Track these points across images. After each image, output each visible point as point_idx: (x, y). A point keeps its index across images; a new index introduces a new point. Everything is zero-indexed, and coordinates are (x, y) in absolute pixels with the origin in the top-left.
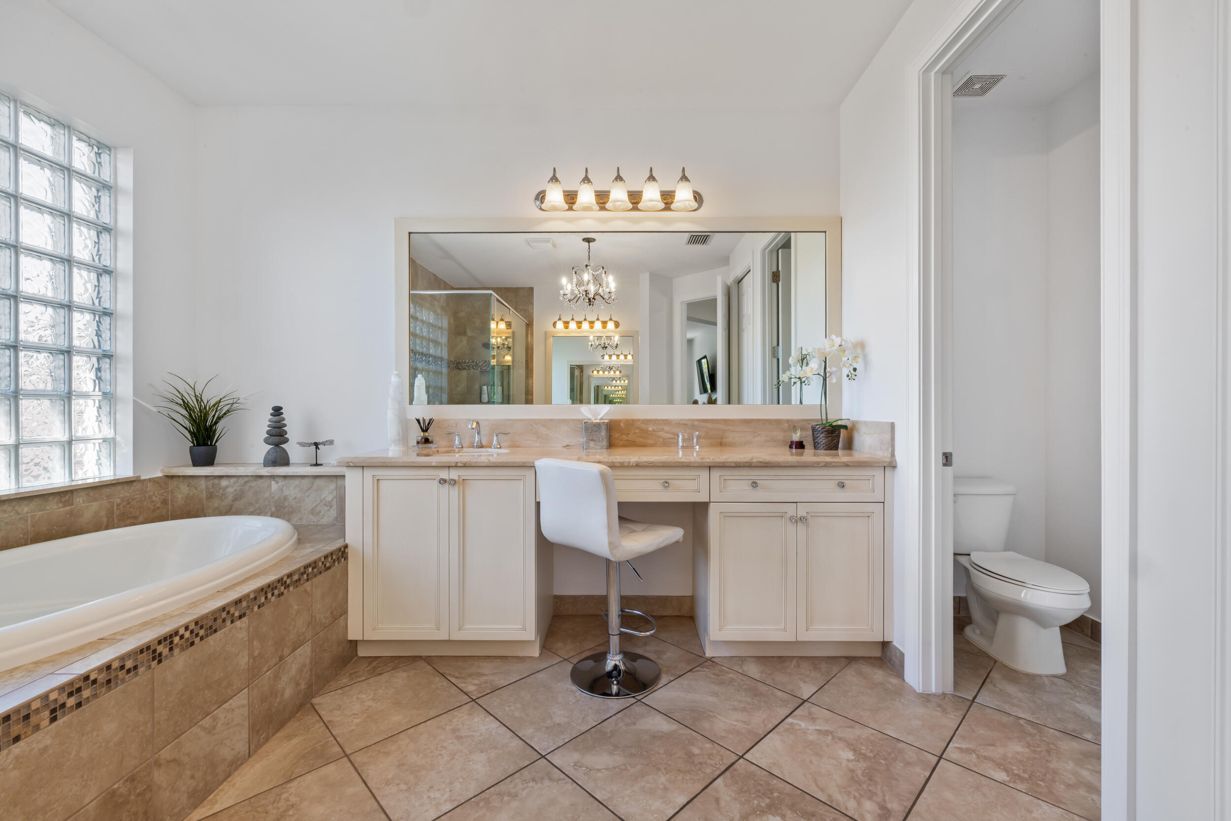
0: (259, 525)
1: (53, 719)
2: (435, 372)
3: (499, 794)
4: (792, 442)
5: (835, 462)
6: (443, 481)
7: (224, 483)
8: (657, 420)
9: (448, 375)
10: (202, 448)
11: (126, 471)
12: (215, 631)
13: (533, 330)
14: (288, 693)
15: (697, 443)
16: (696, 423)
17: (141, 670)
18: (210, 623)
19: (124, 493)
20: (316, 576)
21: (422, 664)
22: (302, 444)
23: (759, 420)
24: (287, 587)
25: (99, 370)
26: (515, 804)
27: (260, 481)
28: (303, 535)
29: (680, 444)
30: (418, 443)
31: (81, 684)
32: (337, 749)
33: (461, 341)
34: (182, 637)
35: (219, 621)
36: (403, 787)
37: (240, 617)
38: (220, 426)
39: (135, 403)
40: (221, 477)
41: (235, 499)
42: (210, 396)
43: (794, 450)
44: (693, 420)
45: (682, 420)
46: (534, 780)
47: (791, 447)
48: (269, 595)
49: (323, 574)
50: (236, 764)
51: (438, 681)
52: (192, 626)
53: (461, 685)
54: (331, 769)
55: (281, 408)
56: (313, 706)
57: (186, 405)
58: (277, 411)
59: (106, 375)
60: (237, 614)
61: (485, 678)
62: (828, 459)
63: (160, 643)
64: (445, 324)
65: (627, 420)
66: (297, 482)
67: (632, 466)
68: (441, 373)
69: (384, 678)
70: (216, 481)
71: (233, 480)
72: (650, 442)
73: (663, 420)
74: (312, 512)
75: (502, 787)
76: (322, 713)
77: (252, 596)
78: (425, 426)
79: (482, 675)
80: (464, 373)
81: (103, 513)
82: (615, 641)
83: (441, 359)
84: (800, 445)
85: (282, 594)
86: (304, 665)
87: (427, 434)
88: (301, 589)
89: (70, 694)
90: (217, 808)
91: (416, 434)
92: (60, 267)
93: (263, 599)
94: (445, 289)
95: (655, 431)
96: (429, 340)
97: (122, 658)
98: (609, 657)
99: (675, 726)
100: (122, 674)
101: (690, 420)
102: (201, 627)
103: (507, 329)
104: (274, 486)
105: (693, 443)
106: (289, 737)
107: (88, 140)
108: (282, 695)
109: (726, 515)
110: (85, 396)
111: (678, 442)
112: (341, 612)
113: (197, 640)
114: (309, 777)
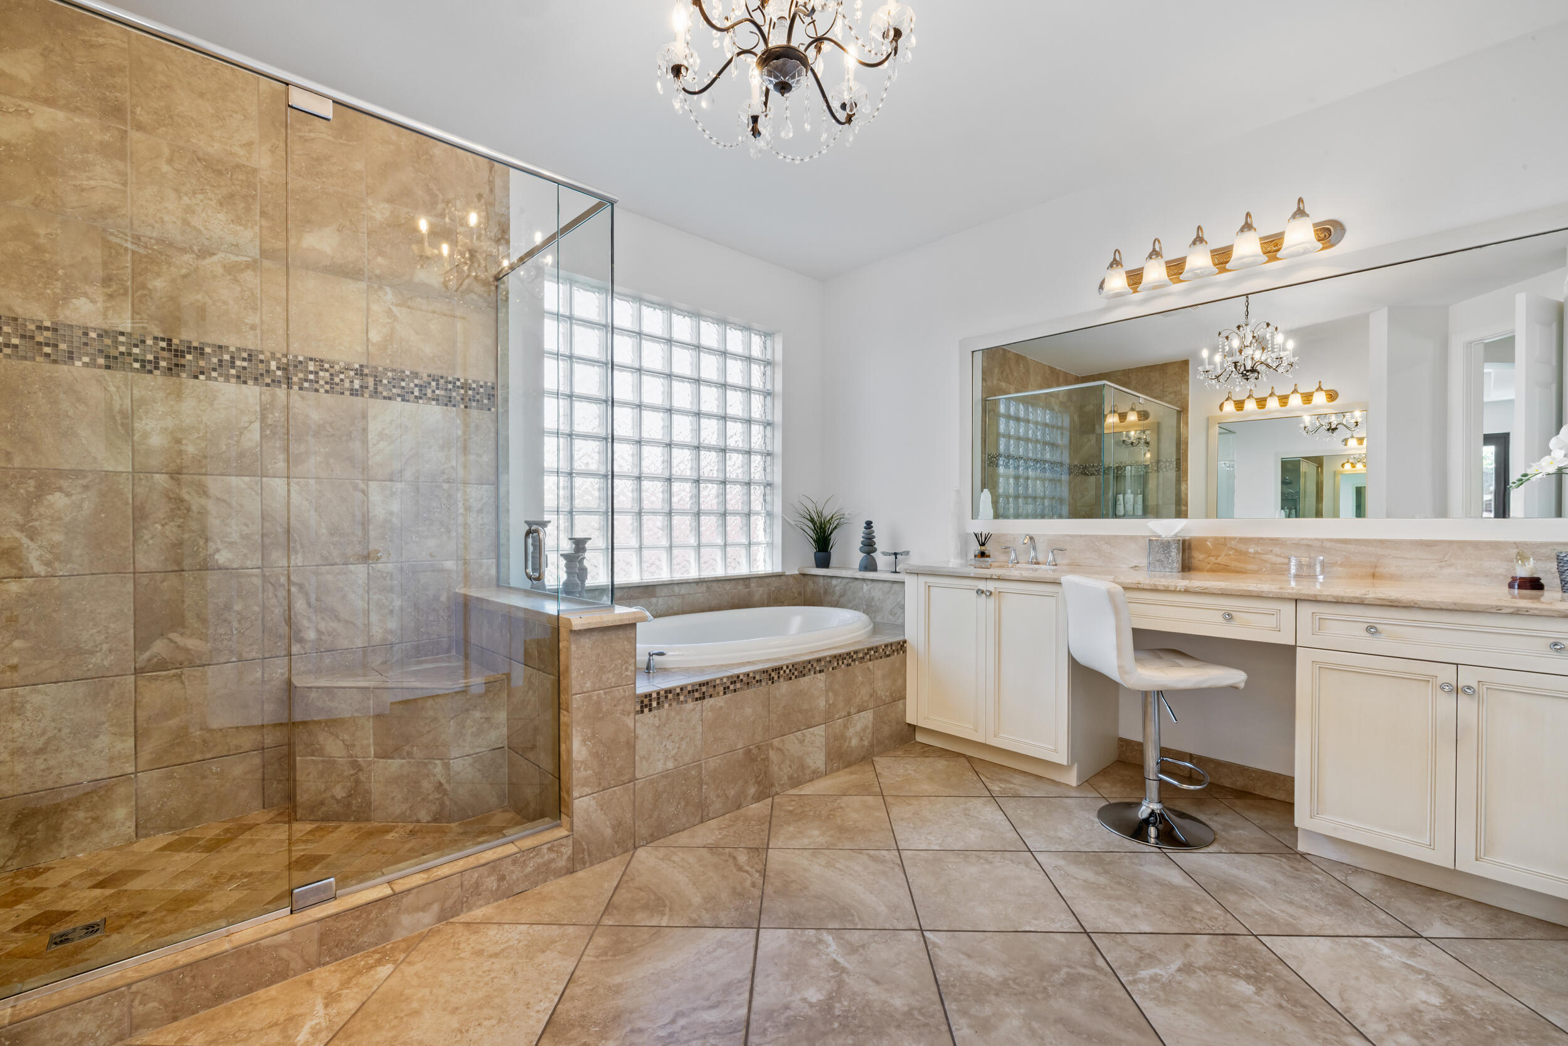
0: (848, 616)
1: (725, 693)
2: (1051, 480)
3: (978, 856)
4: (1514, 579)
5: (1536, 609)
6: (980, 592)
7: (834, 582)
8: (1262, 538)
9: (1070, 482)
10: (823, 554)
11: (778, 569)
12: (804, 675)
13: (1187, 417)
14: (854, 742)
15: (1323, 572)
16: (1328, 544)
17: (764, 683)
18: (802, 669)
19: (776, 583)
20: (877, 659)
21: (963, 760)
22: (885, 554)
23: (1451, 543)
24: (854, 660)
25: (764, 495)
26: (987, 867)
27: (857, 582)
28: (876, 629)
29: (1293, 571)
30: (975, 556)
31: (735, 679)
32: (878, 789)
33: (1089, 440)
34: (785, 672)
35: (807, 669)
36: (911, 825)
37: (820, 672)
38: (833, 536)
39: (784, 519)
40: (832, 577)
41: (841, 596)
42: (827, 514)
43: (1516, 591)
44: (1322, 540)
45: (1303, 539)
46: (1011, 860)
47: (1511, 586)
48: (840, 663)
49: (884, 659)
50: (816, 775)
51: (971, 775)
52: (790, 667)
53: (988, 784)
54: (870, 799)
55: (871, 522)
56: (873, 761)
57: (812, 520)
58: (869, 524)
59: (768, 498)
60: (818, 669)
61: (1012, 786)
62: (1524, 604)
63: (773, 670)
64: (1066, 421)
65: (1216, 539)
66: (880, 585)
67: (1180, 591)
68: (1060, 481)
69: (927, 760)
70: (829, 580)
71: (839, 580)
72: (1250, 567)
73: (1272, 540)
74: (891, 613)
75: (983, 854)
76: (877, 767)
77: (828, 659)
78: (983, 541)
79: (1011, 783)
80: (1092, 479)
81: (765, 596)
82: (1152, 787)
83: (1062, 464)
84: (1534, 584)
85: (850, 665)
86: (867, 727)
87: (983, 548)
88: (864, 665)
89: (732, 683)
90: (802, 793)
91: (975, 548)
92: (745, 425)
93: (836, 664)
94: (1067, 383)
95: (1259, 554)
96: (1045, 443)
97: (754, 672)
98: (1145, 803)
99: (1188, 884)
100: (754, 682)
101: (1316, 539)
102: (796, 670)
103: (1140, 420)
104: (865, 588)
105: (1315, 571)
106: (852, 773)
107: (759, 333)
108: (850, 743)
109: (1322, 667)
110: (758, 513)
111: (1289, 570)
112: (900, 696)
113: (793, 677)
114: (855, 797)
